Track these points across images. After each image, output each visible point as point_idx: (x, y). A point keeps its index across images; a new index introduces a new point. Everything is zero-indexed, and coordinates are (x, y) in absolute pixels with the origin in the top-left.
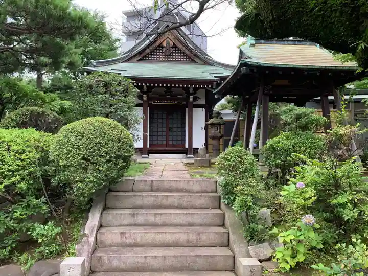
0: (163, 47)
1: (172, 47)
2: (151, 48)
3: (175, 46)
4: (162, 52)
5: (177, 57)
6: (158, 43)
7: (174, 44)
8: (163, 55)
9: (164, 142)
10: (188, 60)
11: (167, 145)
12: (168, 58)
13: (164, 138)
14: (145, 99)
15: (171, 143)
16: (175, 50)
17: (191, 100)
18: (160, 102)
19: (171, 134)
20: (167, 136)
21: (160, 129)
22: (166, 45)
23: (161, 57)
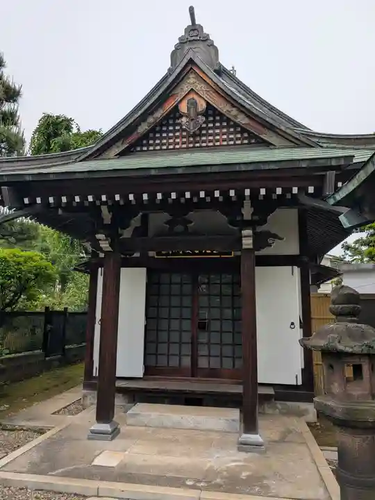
1: (205, 114)
2: (151, 120)
3: (211, 111)
4: (181, 130)
6: (169, 106)
7: (208, 104)
8: (184, 137)
9: (187, 362)
10: (246, 141)
11: (195, 371)
12: (195, 139)
13: (187, 350)
14: (105, 245)
15: (203, 363)
16: (214, 122)
17: (247, 243)
19: (203, 337)
20: (194, 344)
21: (175, 324)
22: (189, 109)
23: (178, 140)
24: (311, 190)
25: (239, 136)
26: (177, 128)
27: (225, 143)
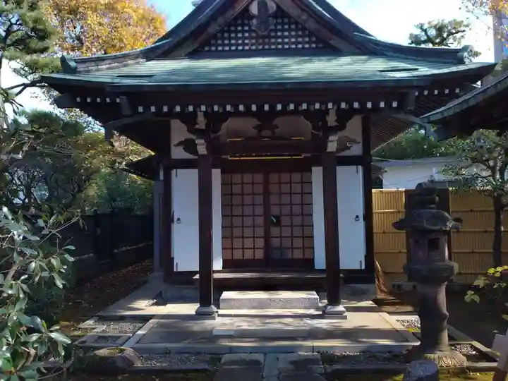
0: (251, 17)
1: (275, 16)
2: (221, 20)
4: (250, 31)
5: (286, 40)
7: (278, 6)
8: (253, 38)
9: (261, 254)
10: (314, 45)
11: (269, 262)
12: (265, 43)
13: (260, 243)
14: (202, 149)
15: (276, 254)
16: (283, 24)
17: (332, 146)
18: (246, 156)
20: (267, 237)
21: (249, 221)
22: (259, 10)
23: (247, 41)
24: (395, 104)
25: (307, 39)
26: (246, 28)
27: (293, 46)
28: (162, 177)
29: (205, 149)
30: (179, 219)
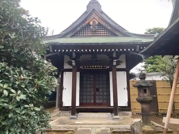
0: (90, 25)
1: (98, 25)
2: (81, 26)
3: (99, 24)
5: (101, 33)
6: (87, 22)
7: (99, 22)
8: (91, 32)
9: (92, 101)
10: (110, 34)
11: (95, 104)
12: (94, 33)
13: (92, 97)
14: (74, 64)
15: (97, 101)
16: (100, 28)
17: (115, 63)
18: (88, 68)
19: (97, 93)
20: (95, 95)
21: (88, 90)
22: (93, 23)
23: (89, 33)
24: (133, 50)
25: (108, 32)
26: (89, 29)
27: (104, 34)
28: (60, 77)
29: (75, 64)
30: (65, 88)
